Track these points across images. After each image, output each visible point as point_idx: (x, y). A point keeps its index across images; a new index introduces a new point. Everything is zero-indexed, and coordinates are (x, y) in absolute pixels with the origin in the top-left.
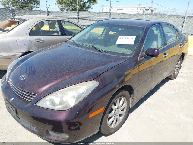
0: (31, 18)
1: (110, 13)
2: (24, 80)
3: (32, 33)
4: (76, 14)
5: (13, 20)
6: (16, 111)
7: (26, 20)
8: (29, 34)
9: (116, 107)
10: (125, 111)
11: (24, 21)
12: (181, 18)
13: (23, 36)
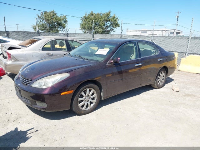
0: (45, 38)
1: (121, 35)
2: (27, 73)
3: (44, 49)
4: (92, 36)
5: (33, 39)
6: (20, 91)
7: (41, 39)
8: (42, 49)
9: (86, 95)
10: (95, 100)
11: (40, 40)
12: (184, 39)
13: (37, 50)
